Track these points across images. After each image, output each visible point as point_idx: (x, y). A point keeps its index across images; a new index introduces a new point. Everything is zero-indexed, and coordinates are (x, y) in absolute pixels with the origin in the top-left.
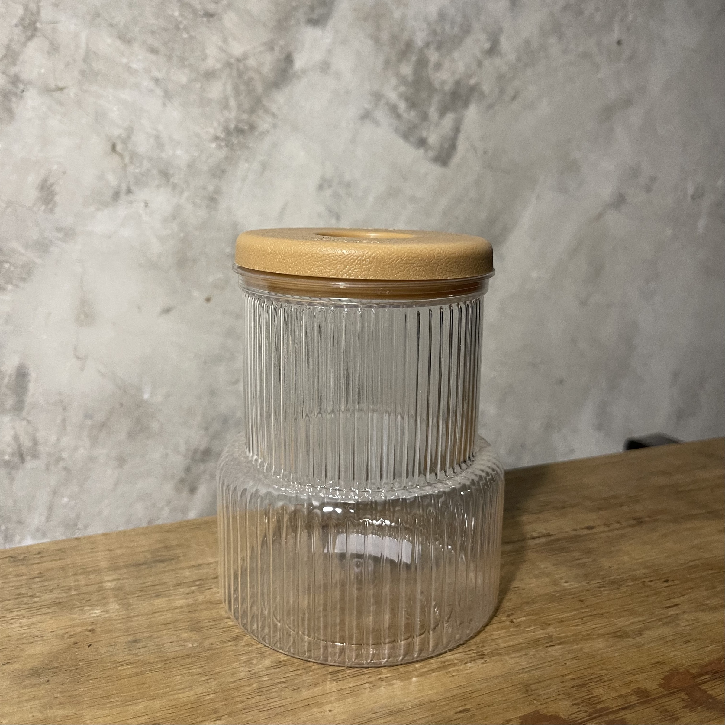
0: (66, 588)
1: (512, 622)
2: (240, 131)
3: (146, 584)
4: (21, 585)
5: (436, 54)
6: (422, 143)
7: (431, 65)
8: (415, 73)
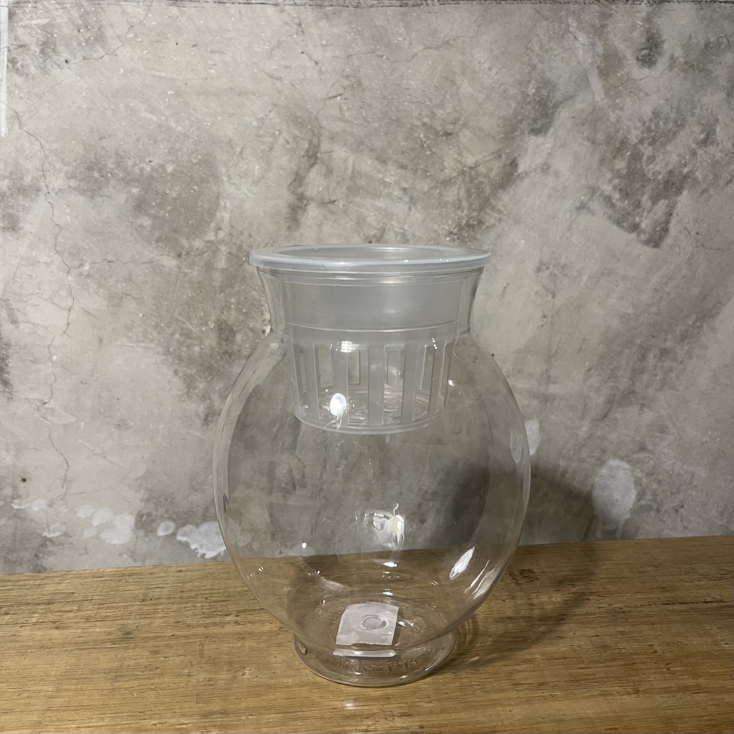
1: (669, 669)
2: (470, 226)
5: (650, 149)
6: (635, 228)
7: (645, 158)
8: (629, 167)
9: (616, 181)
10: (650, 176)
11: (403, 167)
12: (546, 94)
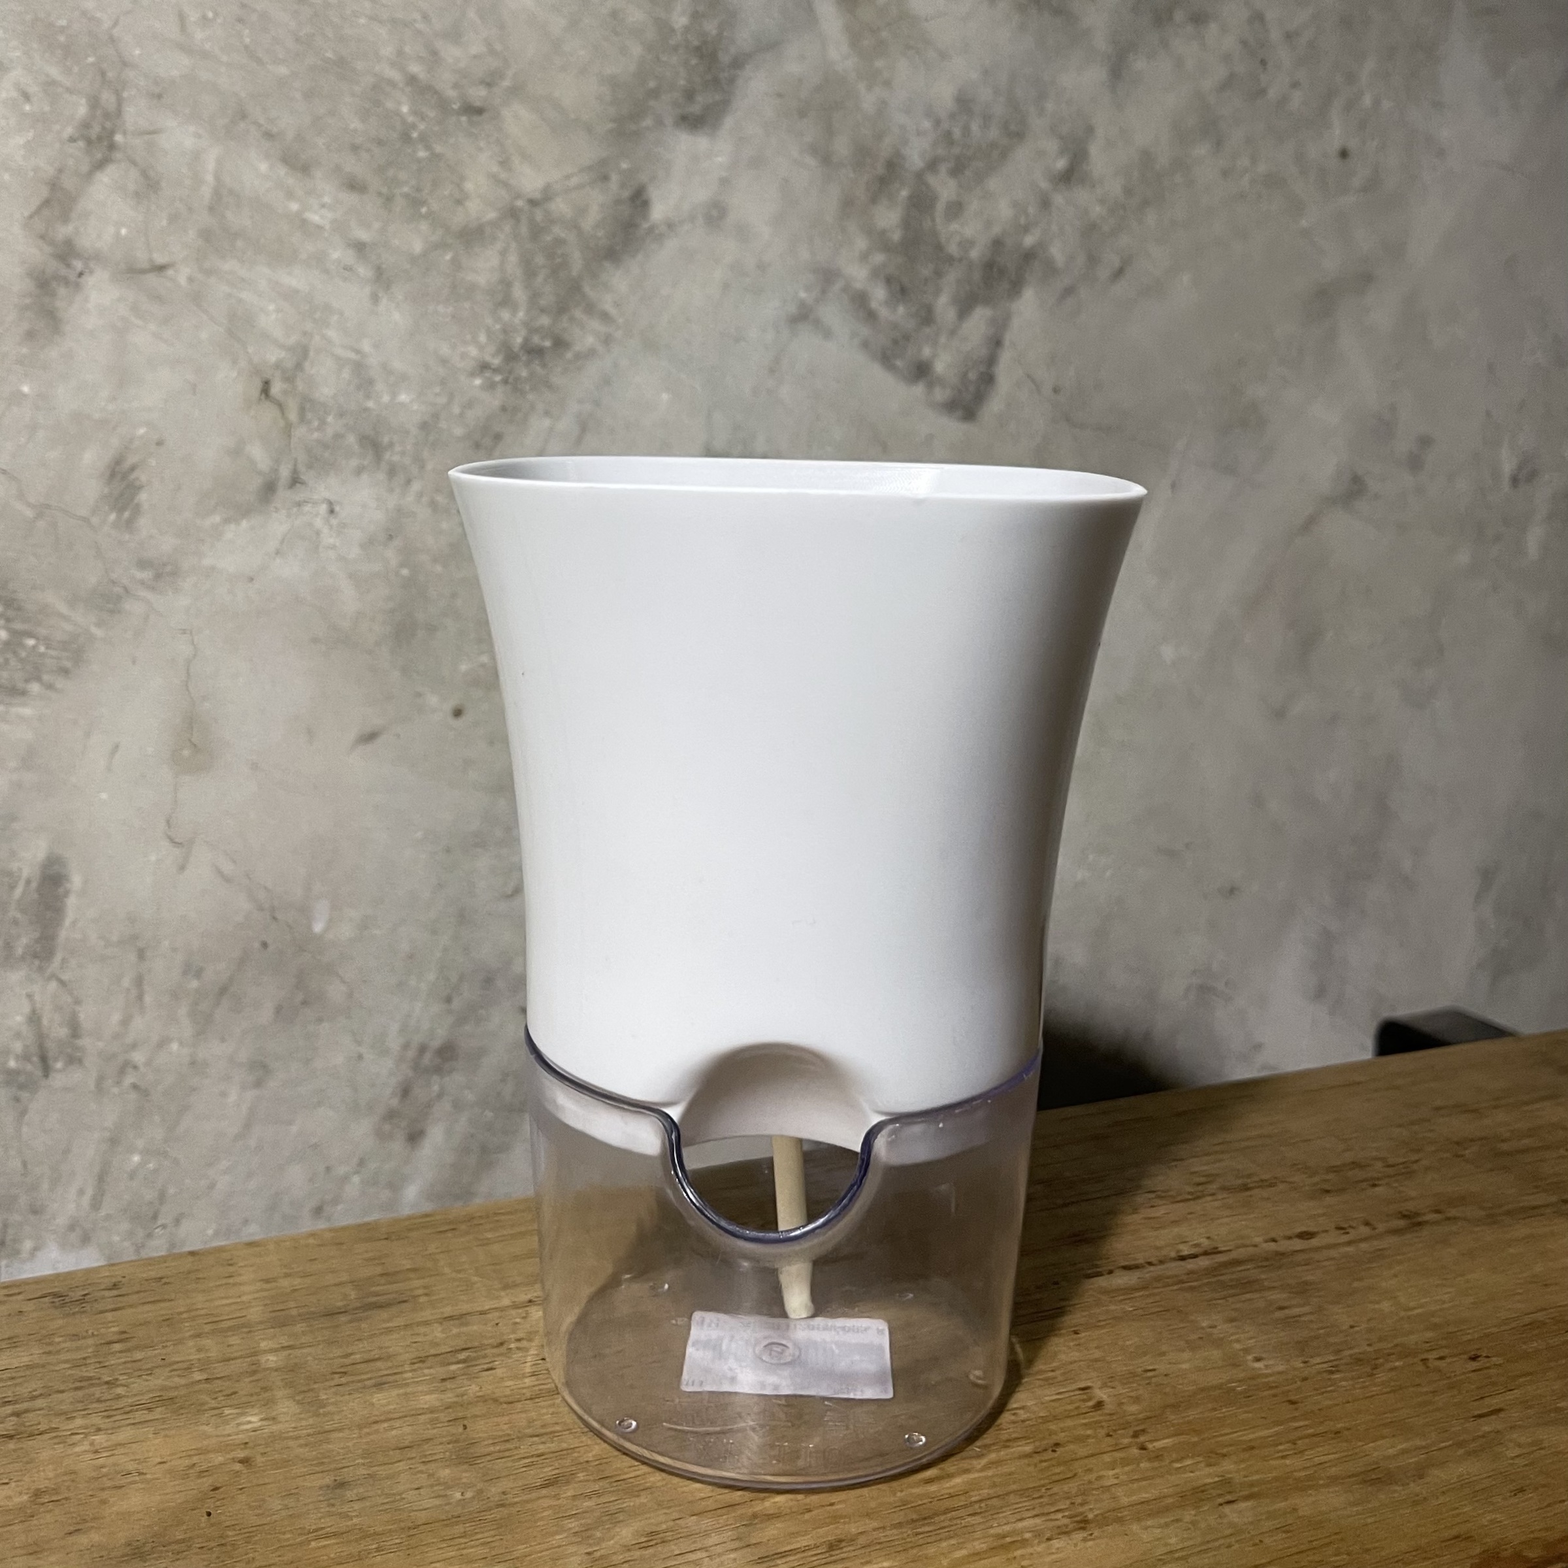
0: (180, 1365)
1: (1143, 1448)
2: (534, 352)
3: (352, 1357)
4: (85, 1359)
5: (952, 183)
6: (921, 371)
7: (940, 207)
8: (906, 224)
9: (879, 258)
10: (953, 249)
11: (354, 185)
12: (714, 32)
